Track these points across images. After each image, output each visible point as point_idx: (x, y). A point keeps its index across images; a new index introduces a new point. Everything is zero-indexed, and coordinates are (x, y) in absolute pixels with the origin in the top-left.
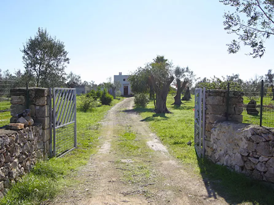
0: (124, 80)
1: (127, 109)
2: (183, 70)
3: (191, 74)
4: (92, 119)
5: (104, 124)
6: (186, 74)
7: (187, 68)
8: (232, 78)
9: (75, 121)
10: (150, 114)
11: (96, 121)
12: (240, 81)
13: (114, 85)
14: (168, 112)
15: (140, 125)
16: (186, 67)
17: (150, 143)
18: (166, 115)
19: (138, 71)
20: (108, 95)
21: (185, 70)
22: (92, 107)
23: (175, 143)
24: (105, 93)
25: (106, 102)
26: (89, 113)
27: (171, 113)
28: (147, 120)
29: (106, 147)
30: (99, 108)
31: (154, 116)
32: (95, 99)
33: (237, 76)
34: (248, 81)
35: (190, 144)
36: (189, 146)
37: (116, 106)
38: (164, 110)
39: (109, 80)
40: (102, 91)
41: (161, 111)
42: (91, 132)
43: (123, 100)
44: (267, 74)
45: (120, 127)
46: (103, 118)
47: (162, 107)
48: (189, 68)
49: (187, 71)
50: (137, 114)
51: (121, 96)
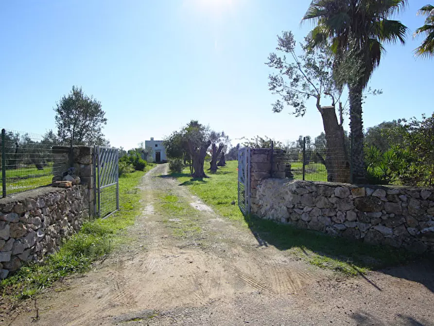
0: (156, 146)
1: (162, 174)
2: (218, 135)
3: (226, 138)
4: (128, 184)
5: (142, 188)
6: (221, 138)
7: (223, 133)
9: (118, 182)
10: (188, 179)
11: (132, 186)
13: (146, 151)
14: (206, 177)
15: (180, 189)
16: (222, 131)
17: (193, 204)
18: (204, 179)
19: (173, 135)
20: (141, 160)
21: (221, 135)
22: (126, 172)
23: (219, 203)
24: (138, 159)
25: (140, 167)
27: (208, 177)
28: (185, 184)
29: (149, 209)
30: (133, 174)
31: (192, 180)
32: (129, 164)
35: (233, 203)
36: (233, 206)
37: (150, 172)
38: (201, 174)
39: (140, 145)
40: (134, 156)
41: (198, 175)
42: (130, 196)
43: (156, 166)
45: (159, 191)
46: (140, 184)
47: (200, 172)
48: (225, 133)
49: (222, 136)
50: (174, 179)
51: (153, 162)
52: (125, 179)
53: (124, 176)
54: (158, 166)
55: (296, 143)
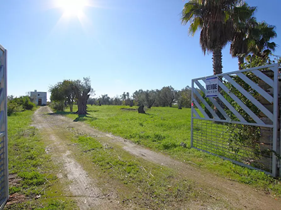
0: (39, 95)
1: (49, 113)
5: (39, 127)
8: (104, 96)
12: (109, 98)
13: (32, 98)
19: (57, 85)
20: (30, 103)
22: (16, 111)
24: (27, 101)
27: (89, 114)
30: (23, 112)
31: (80, 117)
33: (107, 95)
34: (113, 98)
37: (37, 111)
39: (27, 93)
40: (25, 100)
44: (123, 94)
46: (33, 121)
47: (82, 110)
50: (63, 116)
51: (37, 105)
52: (16, 117)
53: (15, 115)
54: (41, 107)
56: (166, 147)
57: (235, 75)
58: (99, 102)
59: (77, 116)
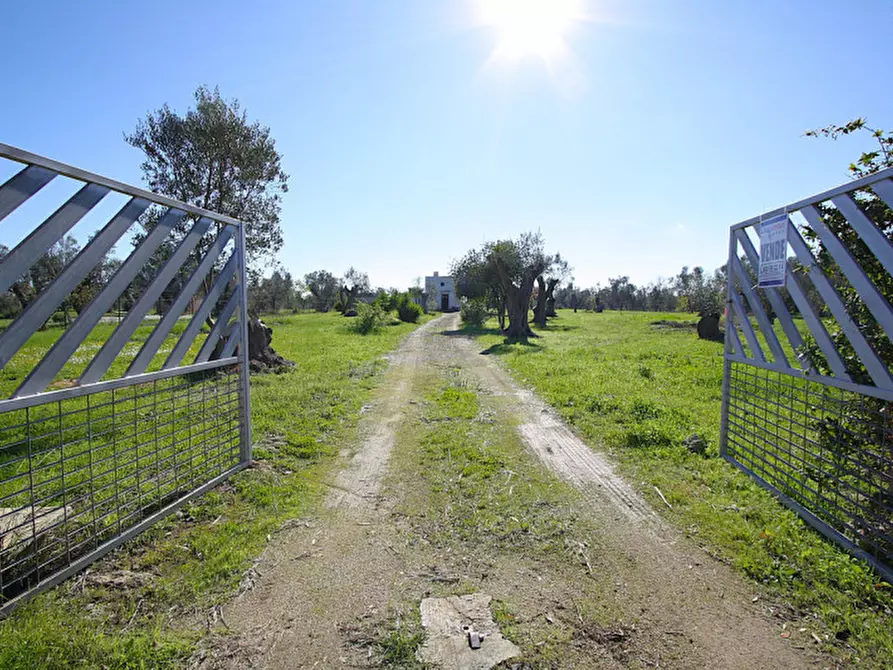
0: (442, 284)
1: (448, 329)
2: (549, 259)
3: (563, 266)
6: (554, 266)
7: (557, 256)
8: (618, 282)
11: (377, 354)
13: (426, 292)
14: (533, 336)
15: (483, 364)
16: (556, 253)
17: (531, 434)
18: (530, 340)
19: (468, 257)
20: (412, 304)
21: (554, 259)
22: (380, 325)
24: (407, 301)
25: (409, 316)
26: (370, 337)
27: (538, 337)
28: (493, 350)
30: (393, 328)
31: (506, 342)
32: (387, 309)
35: (698, 447)
37: (427, 325)
38: (524, 330)
39: (417, 282)
41: (518, 333)
43: (440, 317)
45: (432, 370)
46: (396, 348)
47: (520, 326)
48: (561, 256)
49: (557, 262)
50: (469, 338)
51: (437, 310)
52: (376, 338)
53: (376, 332)
54: (445, 315)
55: (676, 279)
56: (635, 441)
57: (829, 204)
58: (597, 300)
59: (499, 340)
